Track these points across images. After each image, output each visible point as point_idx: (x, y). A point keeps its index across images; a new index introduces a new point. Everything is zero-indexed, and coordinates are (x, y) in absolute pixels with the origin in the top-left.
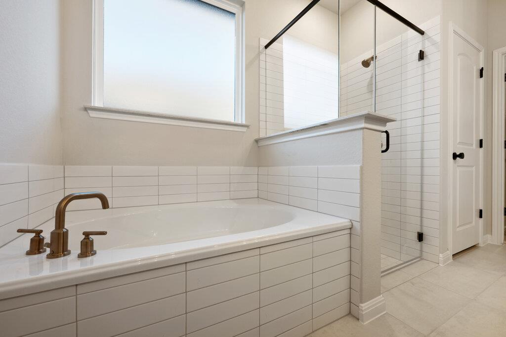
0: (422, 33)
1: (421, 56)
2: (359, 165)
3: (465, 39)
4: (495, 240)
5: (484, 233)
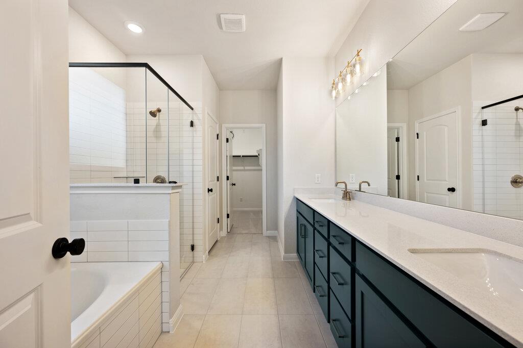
0: (192, 109)
1: (192, 124)
2: (168, 220)
3: (211, 118)
4: (224, 233)
5: (220, 231)
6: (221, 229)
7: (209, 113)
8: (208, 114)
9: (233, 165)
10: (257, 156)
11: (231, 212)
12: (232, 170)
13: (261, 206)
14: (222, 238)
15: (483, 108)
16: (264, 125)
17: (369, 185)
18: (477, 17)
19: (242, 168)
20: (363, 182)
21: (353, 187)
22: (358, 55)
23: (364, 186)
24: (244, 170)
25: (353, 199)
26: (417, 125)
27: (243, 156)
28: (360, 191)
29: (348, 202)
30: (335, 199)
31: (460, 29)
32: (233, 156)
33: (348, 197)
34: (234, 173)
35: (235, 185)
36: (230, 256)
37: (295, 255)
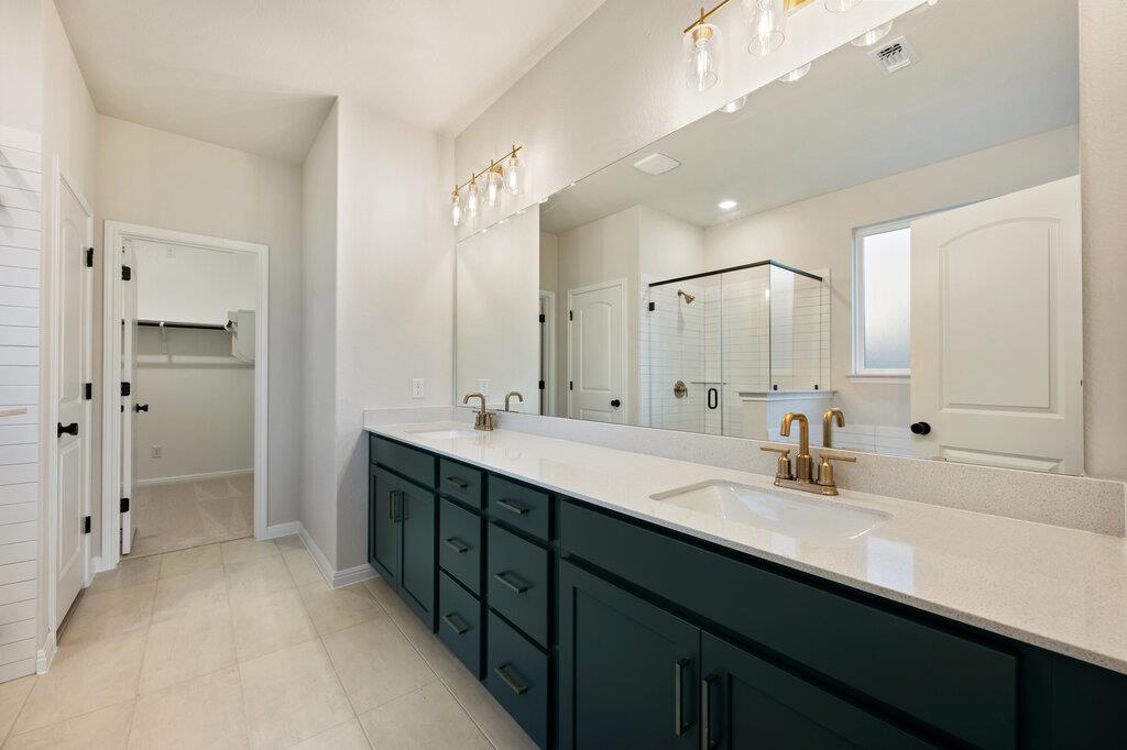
3: (72, 192)
4: (109, 560)
5: (92, 555)
6: (97, 549)
7: (68, 179)
8: (63, 179)
9: (139, 348)
10: (222, 328)
11: (136, 490)
12: (137, 366)
13: (251, 464)
14: (102, 577)
15: (651, 285)
16: (264, 249)
17: (521, 400)
18: (652, 157)
19: (163, 359)
20: (512, 394)
21: (494, 403)
22: (514, 156)
23: (514, 401)
24: (171, 365)
25: (496, 427)
26: (570, 296)
27: (166, 325)
28: (507, 410)
29: (487, 433)
30: (457, 430)
31: (636, 165)
32: (141, 324)
33: (488, 424)
34: (143, 373)
35: (145, 408)
36: (152, 622)
37: (364, 568)
